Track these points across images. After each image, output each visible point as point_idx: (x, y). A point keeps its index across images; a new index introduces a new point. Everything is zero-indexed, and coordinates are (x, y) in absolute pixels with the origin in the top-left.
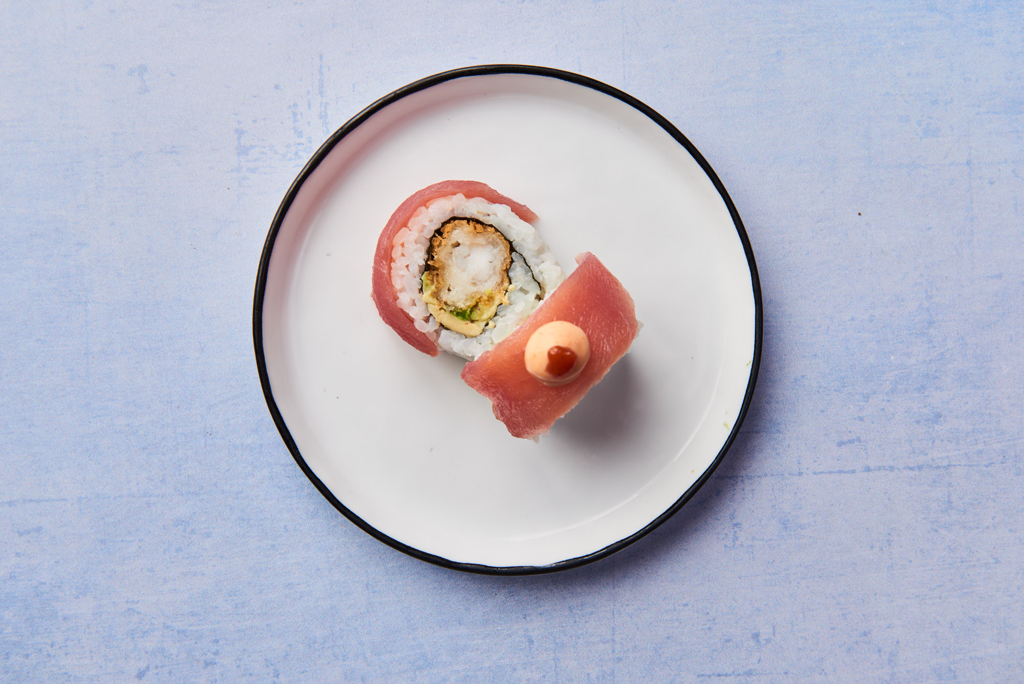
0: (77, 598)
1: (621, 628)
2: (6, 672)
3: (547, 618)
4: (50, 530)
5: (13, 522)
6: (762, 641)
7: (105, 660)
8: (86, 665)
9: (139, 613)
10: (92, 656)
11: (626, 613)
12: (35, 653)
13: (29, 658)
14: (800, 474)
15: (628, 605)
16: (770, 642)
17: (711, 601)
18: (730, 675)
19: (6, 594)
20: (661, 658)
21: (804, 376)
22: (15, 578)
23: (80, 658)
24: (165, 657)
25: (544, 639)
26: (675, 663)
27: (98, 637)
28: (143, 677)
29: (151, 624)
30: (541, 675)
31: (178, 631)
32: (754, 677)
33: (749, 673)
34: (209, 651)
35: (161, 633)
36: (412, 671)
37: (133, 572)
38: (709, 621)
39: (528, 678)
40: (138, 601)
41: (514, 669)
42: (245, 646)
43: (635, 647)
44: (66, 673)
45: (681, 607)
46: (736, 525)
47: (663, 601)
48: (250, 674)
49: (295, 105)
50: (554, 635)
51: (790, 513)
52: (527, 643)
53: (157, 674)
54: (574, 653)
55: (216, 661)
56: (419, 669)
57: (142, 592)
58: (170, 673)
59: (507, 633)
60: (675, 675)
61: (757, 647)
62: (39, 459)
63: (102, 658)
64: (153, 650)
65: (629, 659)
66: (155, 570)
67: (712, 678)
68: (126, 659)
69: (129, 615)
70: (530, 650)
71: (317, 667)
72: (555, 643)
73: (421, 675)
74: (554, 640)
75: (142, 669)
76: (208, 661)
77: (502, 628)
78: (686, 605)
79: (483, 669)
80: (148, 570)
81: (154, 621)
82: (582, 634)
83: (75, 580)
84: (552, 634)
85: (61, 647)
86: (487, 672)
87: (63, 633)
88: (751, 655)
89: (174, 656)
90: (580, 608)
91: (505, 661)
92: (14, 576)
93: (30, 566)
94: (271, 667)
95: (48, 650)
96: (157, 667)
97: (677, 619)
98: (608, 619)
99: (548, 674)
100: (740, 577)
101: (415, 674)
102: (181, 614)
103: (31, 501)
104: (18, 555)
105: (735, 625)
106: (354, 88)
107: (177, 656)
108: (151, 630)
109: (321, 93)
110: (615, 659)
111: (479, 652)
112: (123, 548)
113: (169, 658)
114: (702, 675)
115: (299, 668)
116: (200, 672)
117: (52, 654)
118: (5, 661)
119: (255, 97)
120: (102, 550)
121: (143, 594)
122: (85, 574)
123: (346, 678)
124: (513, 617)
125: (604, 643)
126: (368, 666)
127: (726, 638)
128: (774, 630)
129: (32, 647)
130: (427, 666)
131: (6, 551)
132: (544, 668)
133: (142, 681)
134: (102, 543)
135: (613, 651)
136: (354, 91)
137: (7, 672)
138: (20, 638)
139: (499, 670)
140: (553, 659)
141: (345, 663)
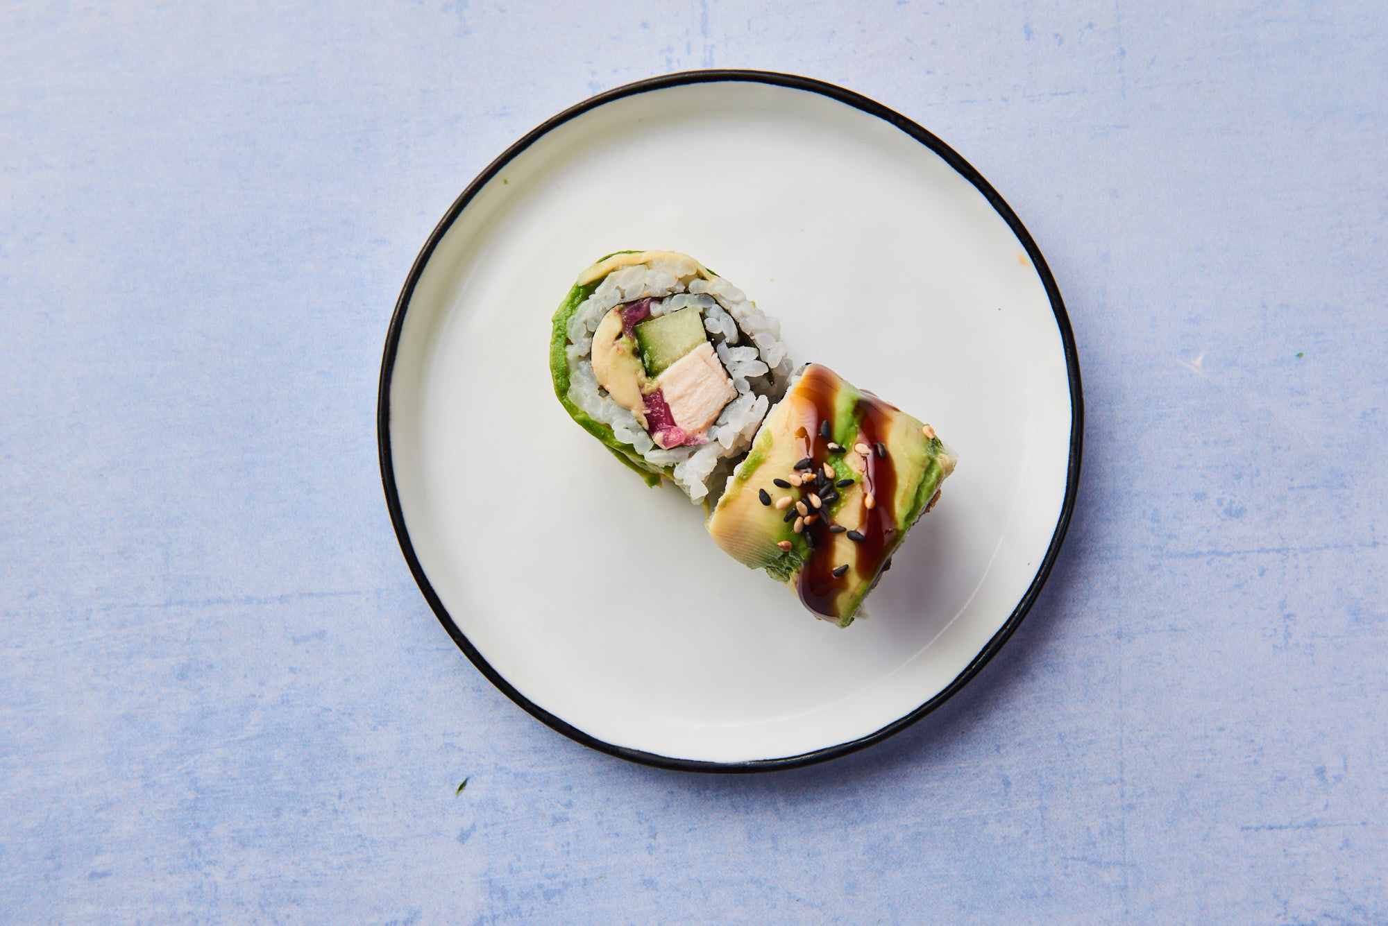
0: (374, 730)
1: (1132, 763)
2: (275, 835)
3: (1029, 749)
4: (337, 635)
5: (286, 625)
6: (1329, 779)
7: (414, 816)
8: (387, 824)
9: (460, 750)
10: (395, 811)
11: (1138, 742)
12: (316, 807)
13: (308, 814)
14: (1375, 544)
15: (1141, 730)
16: (1340, 780)
17: (1257, 724)
18: (1286, 828)
19: (276, 725)
20: (1188, 804)
21: (1376, 409)
22: (289, 703)
23: (379, 814)
24: (497, 811)
25: (1026, 780)
26: (1208, 811)
27: (405, 783)
28: (466, 839)
29: (478, 765)
30: (1023, 830)
31: (515, 774)
32: (1320, 830)
33: (1313, 825)
34: (558, 802)
35: (492, 777)
36: (842, 828)
37: (452, 693)
38: (1255, 751)
39: (1003, 836)
40: (460, 734)
41: (984, 823)
42: (609, 795)
43: (1153, 789)
44: (360, 836)
45: (1216, 733)
46: (1288, 616)
47: (1190, 724)
48: (616, 834)
49: (670, 49)
50: (1038, 774)
51: (1362, 599)
52: (1002, 786)
53: (486, 835)
54: (1068, 798)
55: (569, 816)
56: (852, 824)
57: (465, 721)
58: (505, 833)
59: (974, 772)
60: (1210, 828)
61: (1322, 788)
62: (322, 537)
63: (410, 814)
64: (481, 801)
65: (1144, 807)
66: (483, 690)
67: (1261, 831)
68: (443, 815)
69: (448, 752)
70: (1006, 795)
71: (710, 823)
72: (1041, 785)
73: (855, 832)
74: (1039, 781)
75: (465, 829)
76: (557, 816)
77: (966, 765)
78: (1222, 729)
79: (942, 823)
80: (473, 689)
81: (482, 761)
82: (1079, 772)
83: (372, 705)
84: (1036, 773)
85: (352, 800)
86: (947, 828)
87: (355, 778)
88: (1314, 798)
89: (509, 810)
90: (1075, 736)
91: (972, 810)
92: (288, 700)
93: (309, 686)
94: (646, 824)
95: (334, 804)
96: (486, 826)
97: (1210, 750)
98: (1114, 750)
99: (1033, 829)
100: (1296, 690)
101: (846, 831)
102: (520, 751)
103: (311, 594)
104: (292, 670)
105: (1291, 757)
106: (749, 25)
107: (514, 810)
108: (478, 774)
109: (705, 33)
110: (1124, 807)
111: (935, 799)
112: (438, 659)
113: (503, 812)
114: (1247, 828)
115: (684, 824)
116: (546, 831)
117: (340, 810)
118: (275, 819)
119: (615, 38)
120: (409, 662)
121: (466, 723)
122: (385, 695)
123: (750, 838)
124: (981, 749)
125: (1110, 784)
126: (781, 820)
127: (1278, 774)
128: (1345, 763)
129: (313, 799)
130: (863, 820)
131: (276, 665)
132: (1026, 821)
133: (465, 846)
134: (409, 653)
135: (1122, 796)
136: (749, 29)
137: (277, 835)
138: (295, 787)
139: (963, 824)
140: (1040, 808)
141: (748, 817)
